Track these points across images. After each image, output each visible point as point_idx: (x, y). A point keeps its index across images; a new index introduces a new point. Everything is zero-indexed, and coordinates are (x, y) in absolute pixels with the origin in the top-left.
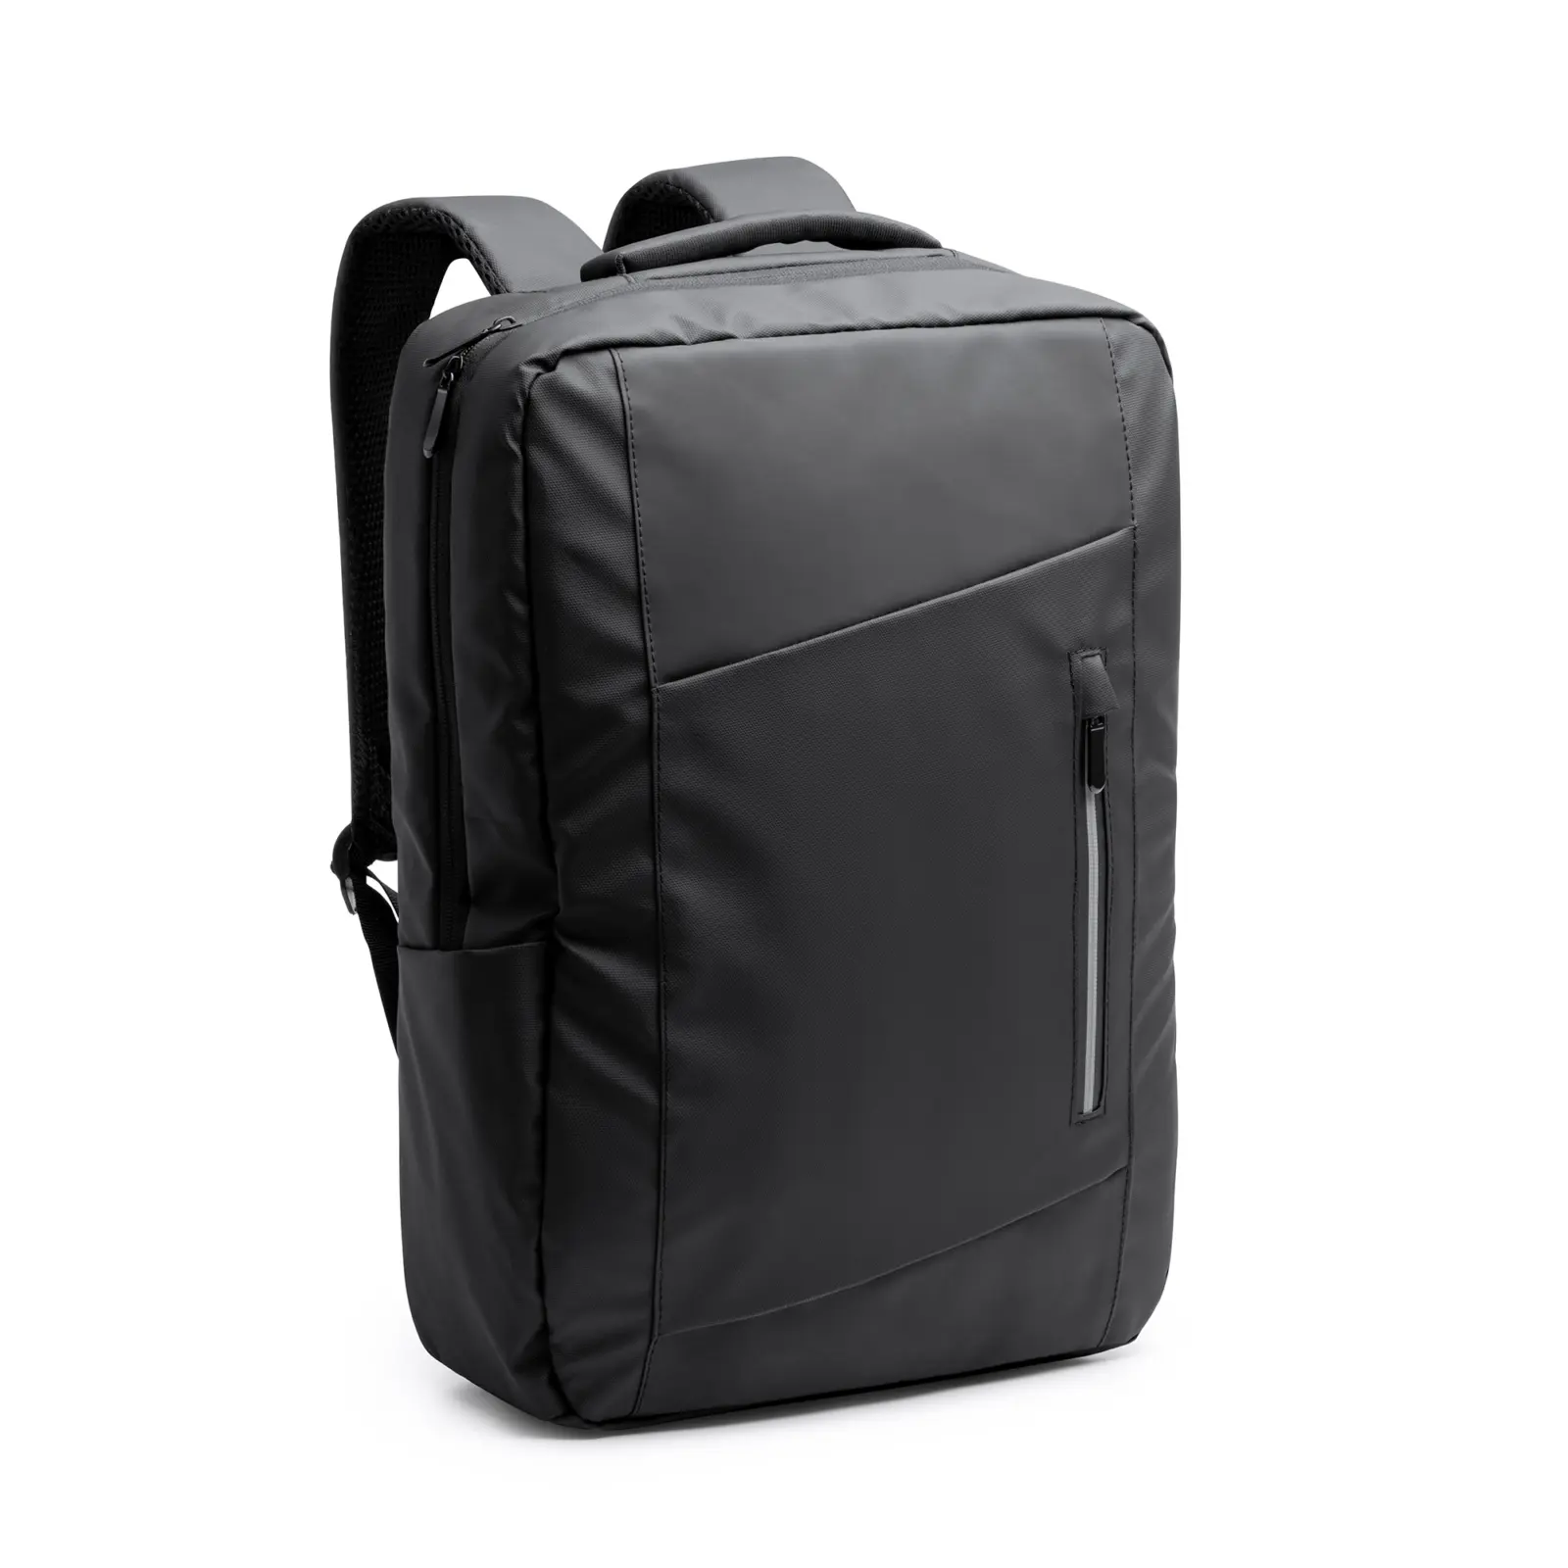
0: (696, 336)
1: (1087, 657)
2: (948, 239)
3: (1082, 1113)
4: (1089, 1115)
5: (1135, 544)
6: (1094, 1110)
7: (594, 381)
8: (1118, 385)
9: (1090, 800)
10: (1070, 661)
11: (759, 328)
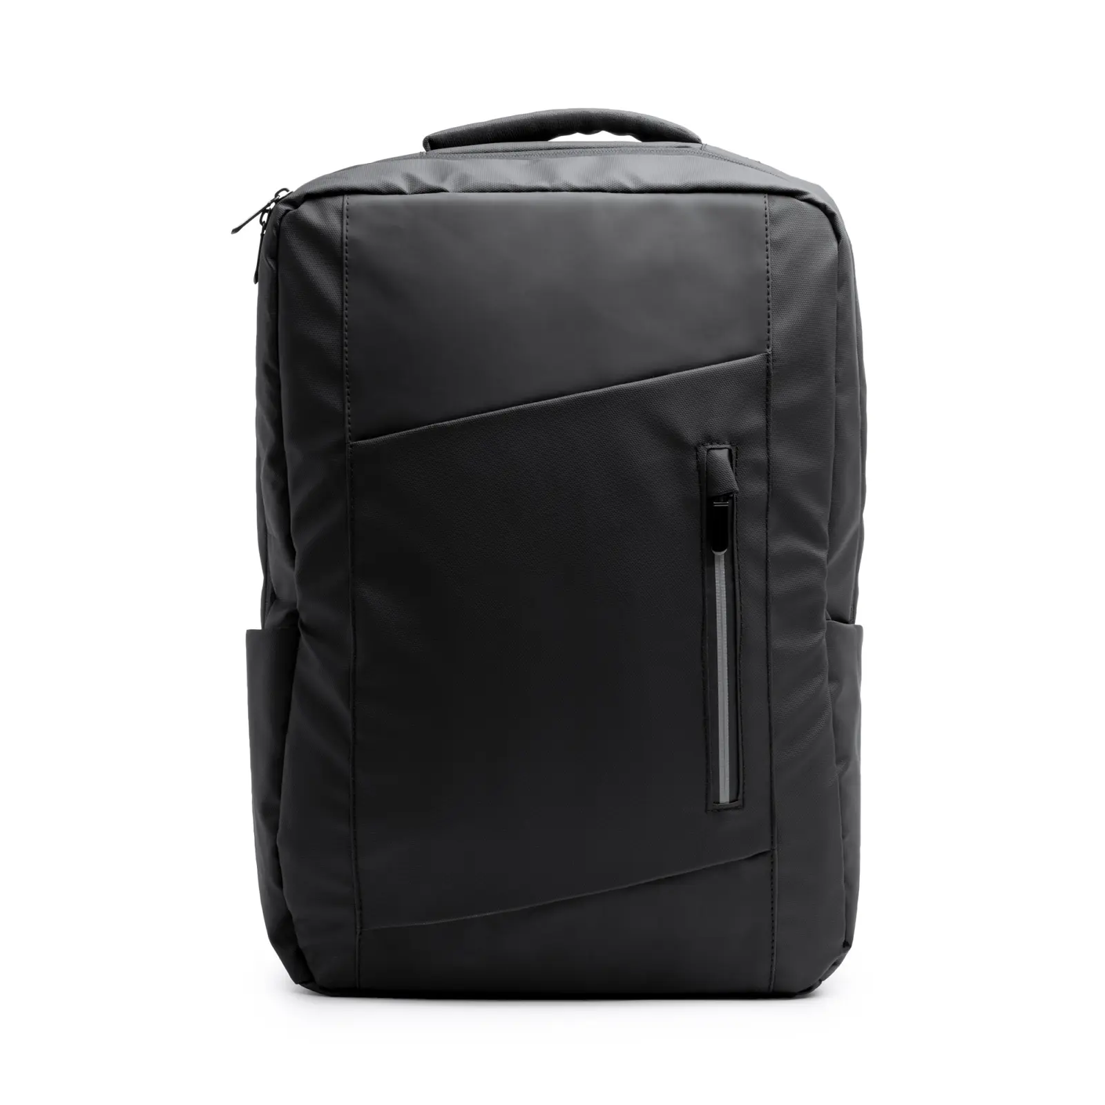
0: (416, 189)
1: (714, 449)
2: (708, 138)
3: (719, 803)
4: (724, 805)
5: (768, 367)
6: (730, 802)
7: (324, 215)
8: (769, 245)
9: (719, 561)
10: (697, 451)
11: (470, 184)
